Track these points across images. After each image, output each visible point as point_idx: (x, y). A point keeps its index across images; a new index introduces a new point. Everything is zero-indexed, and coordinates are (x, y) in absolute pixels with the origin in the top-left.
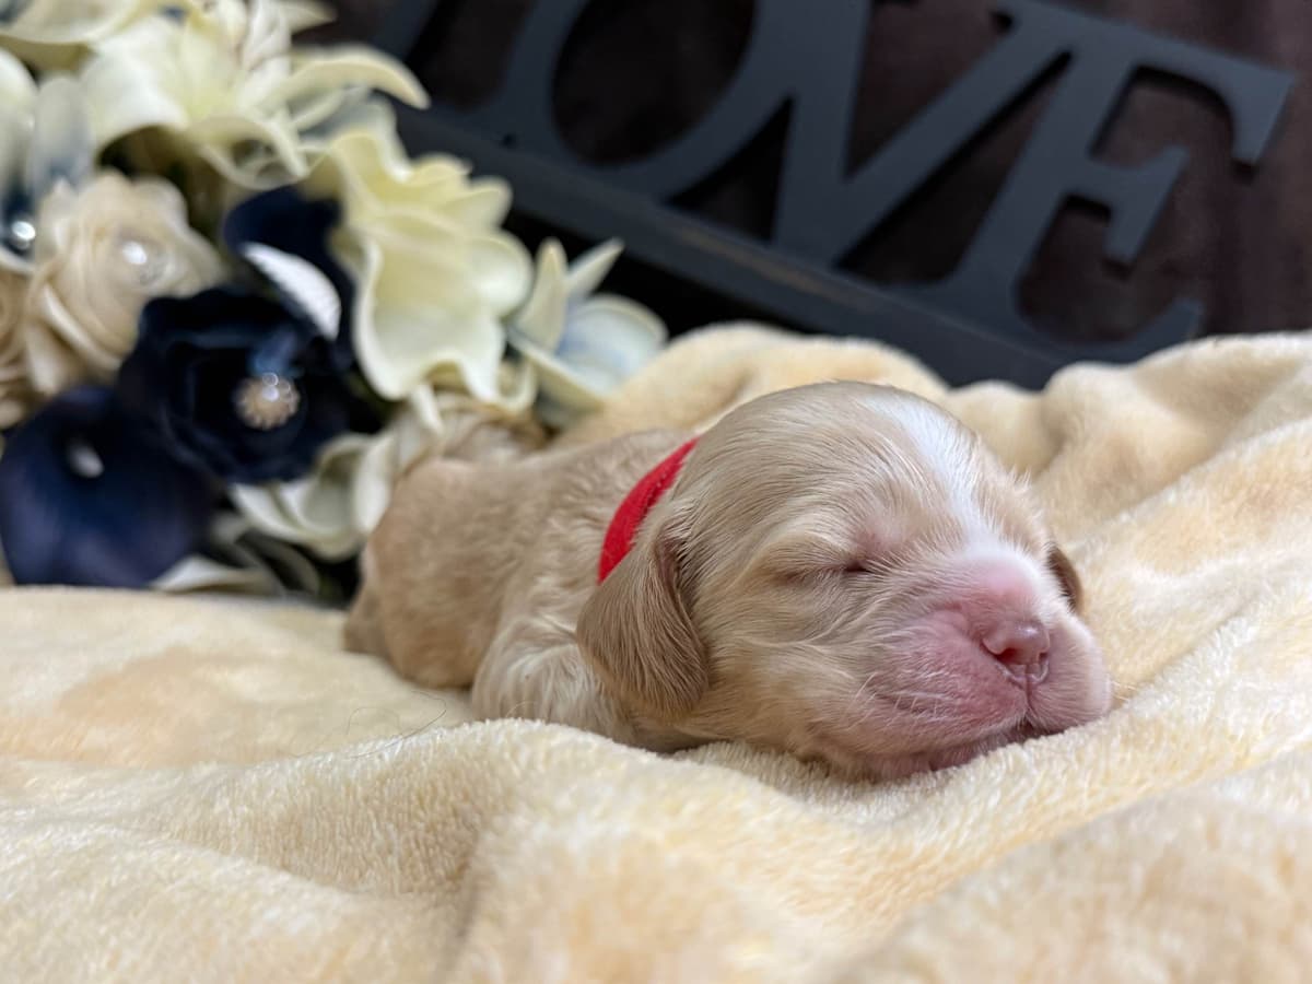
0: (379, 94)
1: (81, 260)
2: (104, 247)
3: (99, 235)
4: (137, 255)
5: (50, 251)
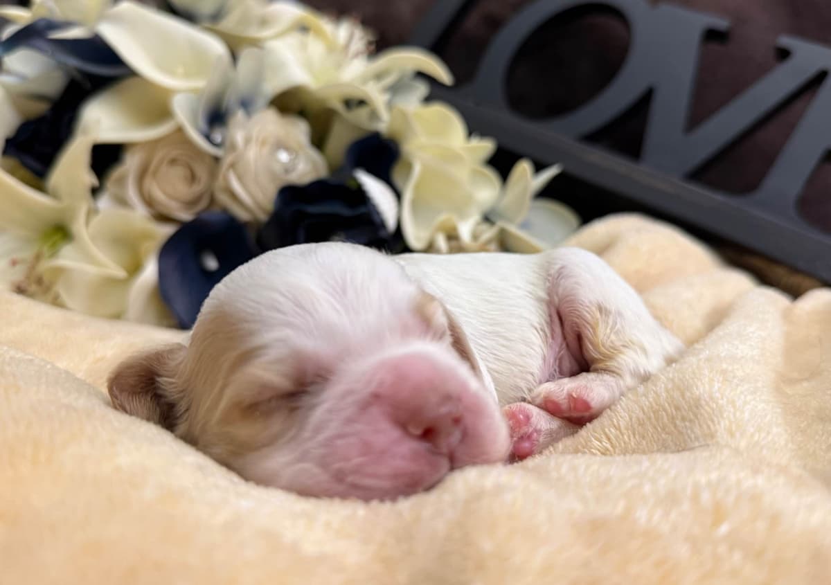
0: (421, 75)
1: (253, 155)
2: (266, 150)
3: (263, 143)
4: (284, 157)
5: (233, 147)
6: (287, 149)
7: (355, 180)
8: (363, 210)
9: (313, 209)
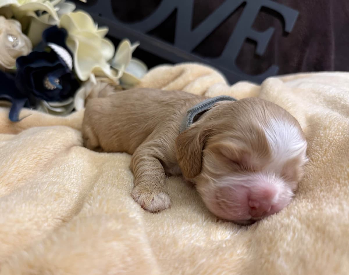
4: (11, 39)
6: (12, 35)
7: (50, 48)
8: (58, 63)
9: (34, 66)
